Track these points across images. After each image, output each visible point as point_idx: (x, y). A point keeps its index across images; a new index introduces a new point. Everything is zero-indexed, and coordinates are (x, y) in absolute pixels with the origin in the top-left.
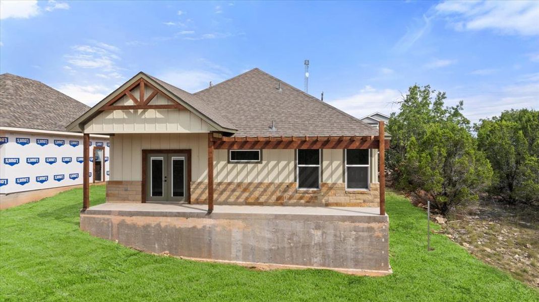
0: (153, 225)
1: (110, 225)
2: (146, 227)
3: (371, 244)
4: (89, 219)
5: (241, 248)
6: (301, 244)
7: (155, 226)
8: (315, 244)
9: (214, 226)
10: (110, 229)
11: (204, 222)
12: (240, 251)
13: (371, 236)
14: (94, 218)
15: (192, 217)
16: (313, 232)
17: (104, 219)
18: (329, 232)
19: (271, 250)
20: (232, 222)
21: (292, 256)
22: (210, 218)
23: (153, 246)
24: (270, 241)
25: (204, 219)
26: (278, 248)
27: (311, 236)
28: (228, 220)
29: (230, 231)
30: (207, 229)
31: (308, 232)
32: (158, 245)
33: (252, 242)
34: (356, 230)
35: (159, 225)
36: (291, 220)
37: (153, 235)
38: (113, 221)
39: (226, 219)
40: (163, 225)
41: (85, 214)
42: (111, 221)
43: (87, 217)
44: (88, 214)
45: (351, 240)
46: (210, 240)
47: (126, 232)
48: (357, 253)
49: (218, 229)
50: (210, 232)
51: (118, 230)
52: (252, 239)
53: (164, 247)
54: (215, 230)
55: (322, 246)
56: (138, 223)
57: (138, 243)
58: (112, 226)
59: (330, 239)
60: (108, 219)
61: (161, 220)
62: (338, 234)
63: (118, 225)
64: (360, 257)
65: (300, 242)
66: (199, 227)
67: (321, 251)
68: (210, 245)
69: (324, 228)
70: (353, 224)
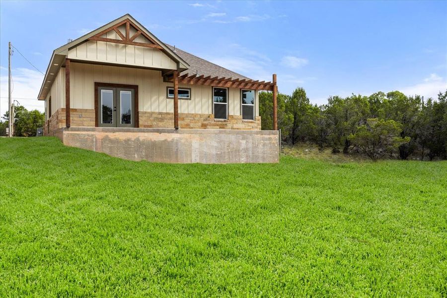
0: (133, 140)
1: (94, 140)
2: (127, 141)
3: (271, 148)
4: (74, 135)
5: (198, 154)
6: (234, 150)
7: (135, 140)
8: (242, 149)
9: (181, 139)
10: (94, 143)
11: (173, 136)
12: (197, 156)
13: (270, 143)
14: (78, 135)
15: (164, 132)
16: (241, 141)
17: (88, 135)
18: (249, 141)
19: (217, 154)
20: (192, 135)
21: (229, 158)
22: (177, 133)
23: (133, 156)
24: (216, 148)
25: (173, 134)
26: (222, 153)
27: (240, 144)
28: (189, 135)
29: (191, 143)
30: (175, 141)
31: (238, 142)
32: (137, 155)
33: (205, 150)
34: (263, 139)
35: (138, 139)
36: (229, 134)
37: (134, 147)
38: (97, 136)
39: (188, 134)
40: (141, 139)
41: (68, 131)
42: (96, 137)
43: (71, 134)
44: (72, 130)
45: (261, 146)
46: (177, 149)
47: (109, 145)
48: (264, 154)
49: (183, 141)
50: (177, 143)
51: (102, 144)
52: (205, 147)
53: (142, 156)
54: (180, 142)
55: (246, 150)
56: (120, 138)
57: (120, 154)
58: (96, 141)
59: (250, 145)
60: (92, 135)
61: (140, 135)
62: (254, 142)
63: (102, 139)
64: (265, 156)
65: (234, 148)
66: (169, 140)
67: (246, 154)
68: (177, 153)
69: (247, 138)
70: (262, 136)
